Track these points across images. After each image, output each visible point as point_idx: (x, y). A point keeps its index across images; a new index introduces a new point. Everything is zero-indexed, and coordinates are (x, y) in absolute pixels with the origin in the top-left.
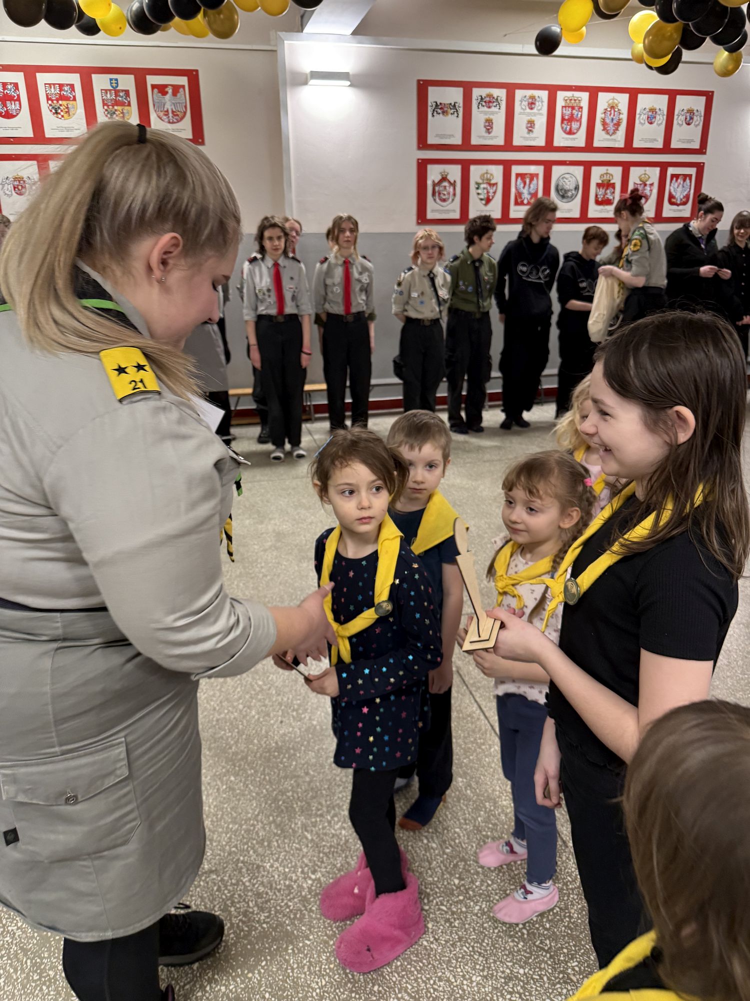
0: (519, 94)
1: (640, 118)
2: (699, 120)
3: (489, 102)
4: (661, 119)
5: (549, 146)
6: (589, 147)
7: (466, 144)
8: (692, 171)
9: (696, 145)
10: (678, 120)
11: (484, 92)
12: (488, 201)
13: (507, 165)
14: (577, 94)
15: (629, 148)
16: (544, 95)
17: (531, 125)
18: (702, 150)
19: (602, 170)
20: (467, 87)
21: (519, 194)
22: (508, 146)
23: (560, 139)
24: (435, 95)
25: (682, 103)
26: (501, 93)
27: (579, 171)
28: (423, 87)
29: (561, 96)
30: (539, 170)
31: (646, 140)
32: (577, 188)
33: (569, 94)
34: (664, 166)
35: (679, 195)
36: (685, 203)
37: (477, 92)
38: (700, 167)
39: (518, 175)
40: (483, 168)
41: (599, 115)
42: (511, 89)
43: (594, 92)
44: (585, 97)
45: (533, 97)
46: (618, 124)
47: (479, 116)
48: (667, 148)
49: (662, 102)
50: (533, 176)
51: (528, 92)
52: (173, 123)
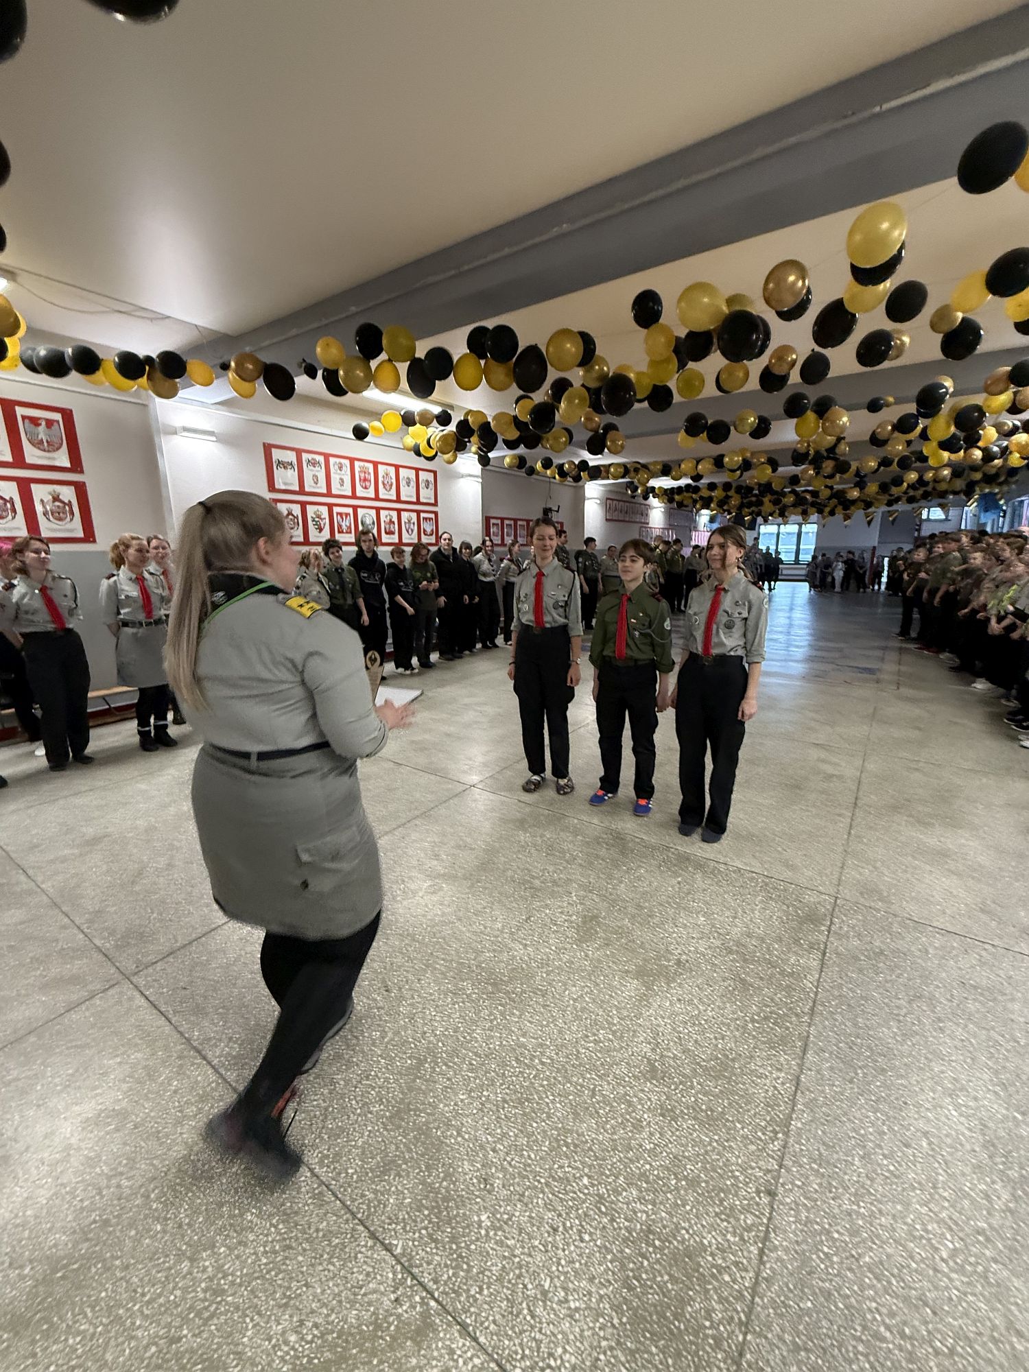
0: (332, 460)
1: (403, 483)
2: (432, 486)
3: (314, 463)
4: (413, 484)
5: (354, 496)
6: (377, 498)
7: (302, 491)
8: (432, 516)
9: (432, 501)
10: (422, 485)
11: (310, 456)
12: (321, 530)
13: (330, 507)
14: (367, 465)
15: (398, 500)
16: (347, 462)
17: (342, 482)
18: (435, 504)
19: (386, 512)
20: (299, 452)
21: (340, 526)
22: (329, 494)
23: (360, 492)
24: (277, 455)
25: (423, 476)
26: (321, 459)
27: (373, 512)
28: (268, 448)
29: (357, 464)
30: (350, 511)
31: (407, 496)
32: (373, 523)
33: (362, 464)
34: (418, 512)
35: (429, 530)
36: (432, 535)
37: (305, 456)
38: (436, 514)
39: (338, 514)
40: (316, 508)
41: (380, 479)
42: (327, 456)
43: (376, 464)
44: (371, 466)
45: (340, 463)
46: (391, 485)
47: (308, 473)
48: (418, 502)
49: (412, 474)
50: (347, 515)
51: (338, 460)
52: (49, 451)
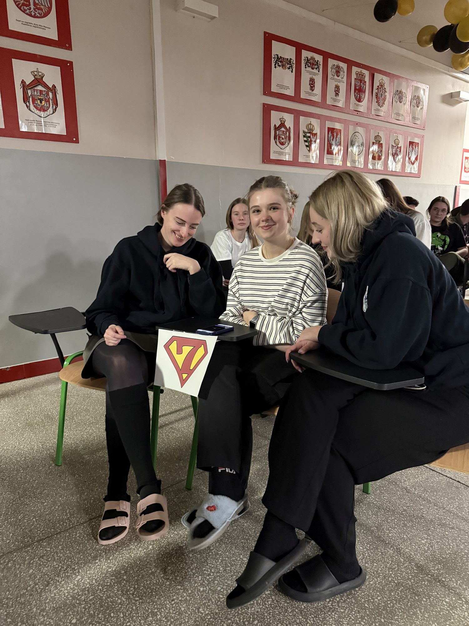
0: (331, 62)
1: (395, 98)
2: (422, 105)
4: (405, 100)
5: (347, 109)
7: (297, 97)
8: (418, 141)
10: (413, 102)
11: (310, 54)
13: (323, 119)
14: (363, 71)
16: (345, 66)
17: (337, 89)
20: (299, 47)
21: (330, 145)
22: (324, 104)
24: (278, 48)
26: (320, 59)
28: (268, 40)
29: (354, 70)
30: (341, 126)
32: (362, 145)
33: (359, 70)
35: (413, 158)
36: (415, 163)
37: (305, 54)
38: (422, 139)
39: (329, 129)
40: (308, 120)
41: (375, 91)
42: (326, 57)
43: (372, 72)
44: (368, 74)
45: (338, 67)
46: (384, 99)
47: (306, 74)
50: (339, 131)
51: (336, 62)
52: (35, 17)
